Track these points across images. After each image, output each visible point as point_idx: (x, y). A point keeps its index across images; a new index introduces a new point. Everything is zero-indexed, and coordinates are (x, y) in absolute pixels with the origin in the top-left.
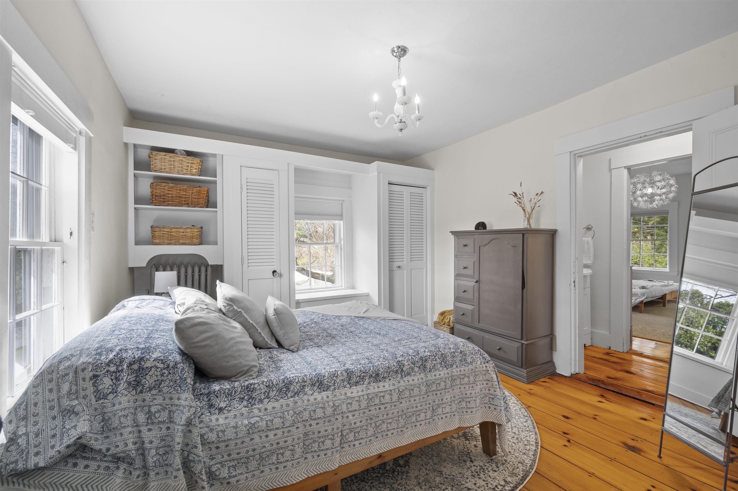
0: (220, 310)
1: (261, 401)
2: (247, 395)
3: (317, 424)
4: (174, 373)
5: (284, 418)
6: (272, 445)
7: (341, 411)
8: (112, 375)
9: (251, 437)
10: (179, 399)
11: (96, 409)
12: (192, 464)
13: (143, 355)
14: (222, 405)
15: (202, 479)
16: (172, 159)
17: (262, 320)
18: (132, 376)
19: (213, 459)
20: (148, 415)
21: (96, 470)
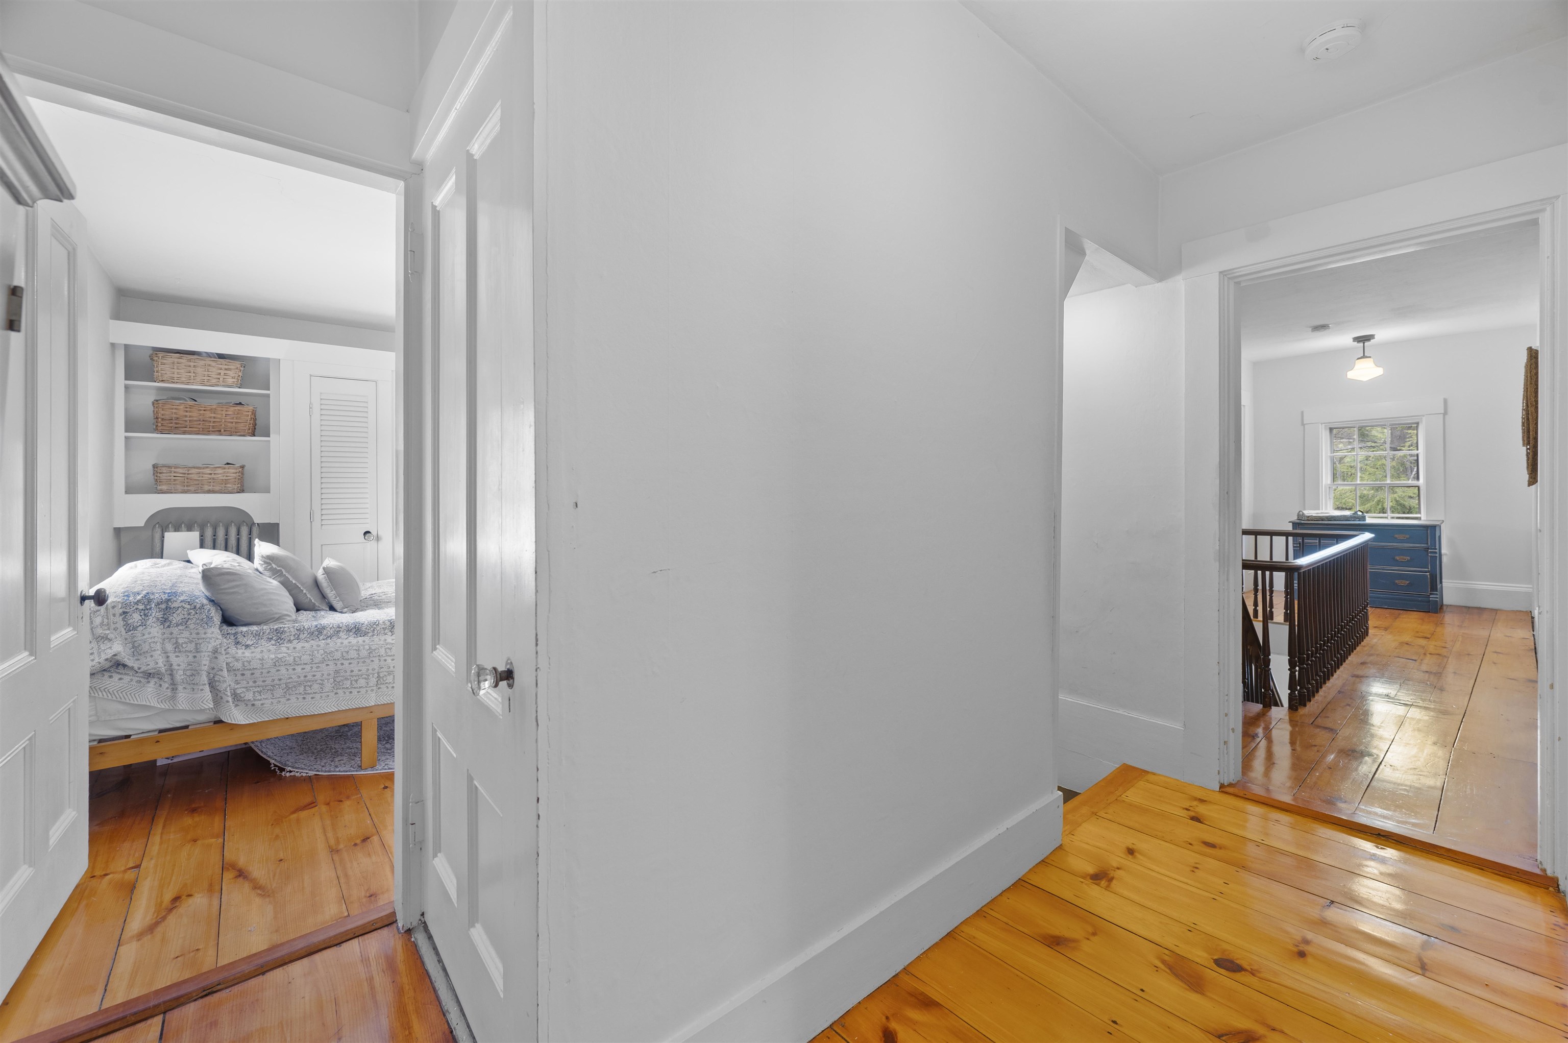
0: (257, 570)
1: (290, 641)
2: (276, 636)
3: (350, 663)
4: (201, 613)
5: (313, 655)
6: (299, 677)
7: (378, 654)
8: (141, 612)
9: (278, 669)
10: (205, 633)
11: (126, 639)
12: (217, 683)
13: (170, 598)
14: (249, 642)
15: (226, 695)
16: (192, 364)
17: (310, 581)
18: (159, 614)
19: (238, 683)
20: (175, 645)
21: (129, 682)
